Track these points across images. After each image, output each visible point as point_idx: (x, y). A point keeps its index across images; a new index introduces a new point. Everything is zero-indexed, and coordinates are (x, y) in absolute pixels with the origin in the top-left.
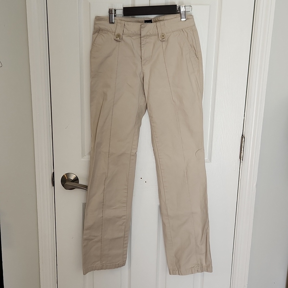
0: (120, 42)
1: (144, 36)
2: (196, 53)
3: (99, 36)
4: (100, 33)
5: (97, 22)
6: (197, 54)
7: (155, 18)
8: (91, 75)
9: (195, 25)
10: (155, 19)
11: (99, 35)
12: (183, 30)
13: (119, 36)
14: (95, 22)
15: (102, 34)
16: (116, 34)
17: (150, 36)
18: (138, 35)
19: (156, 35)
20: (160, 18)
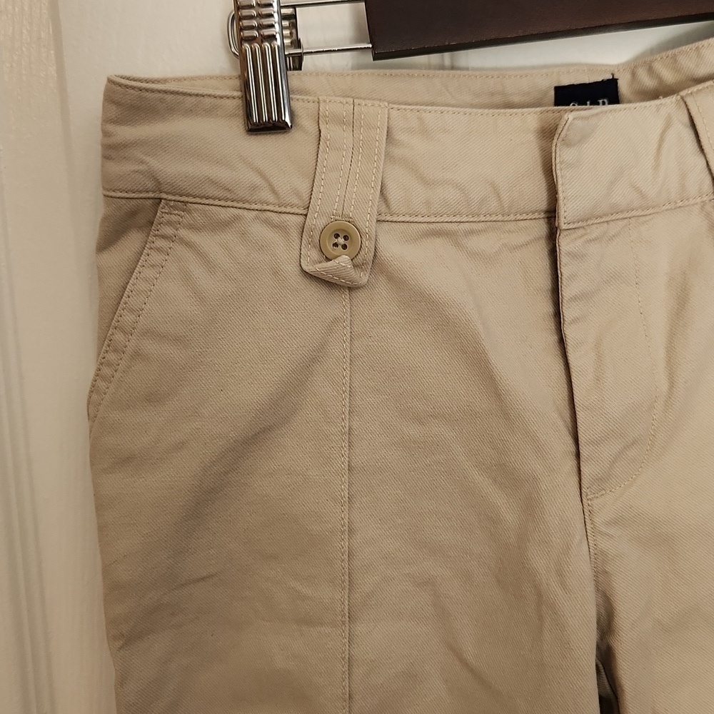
0: (359, 295)
1: (586, 220)
3: (156, 258)
4: (168, 231)
5: (125, 133)
7: (645, 61)
8: (111, 622)
10: (650, 70)
11: (160, 243)
13: (343, 236)
14: (106, 134)
15: (183, 233)
16: (317, 221)
17: (634, 213)
18: (519, 217)
19: (692, 201)
20: (699, 55)
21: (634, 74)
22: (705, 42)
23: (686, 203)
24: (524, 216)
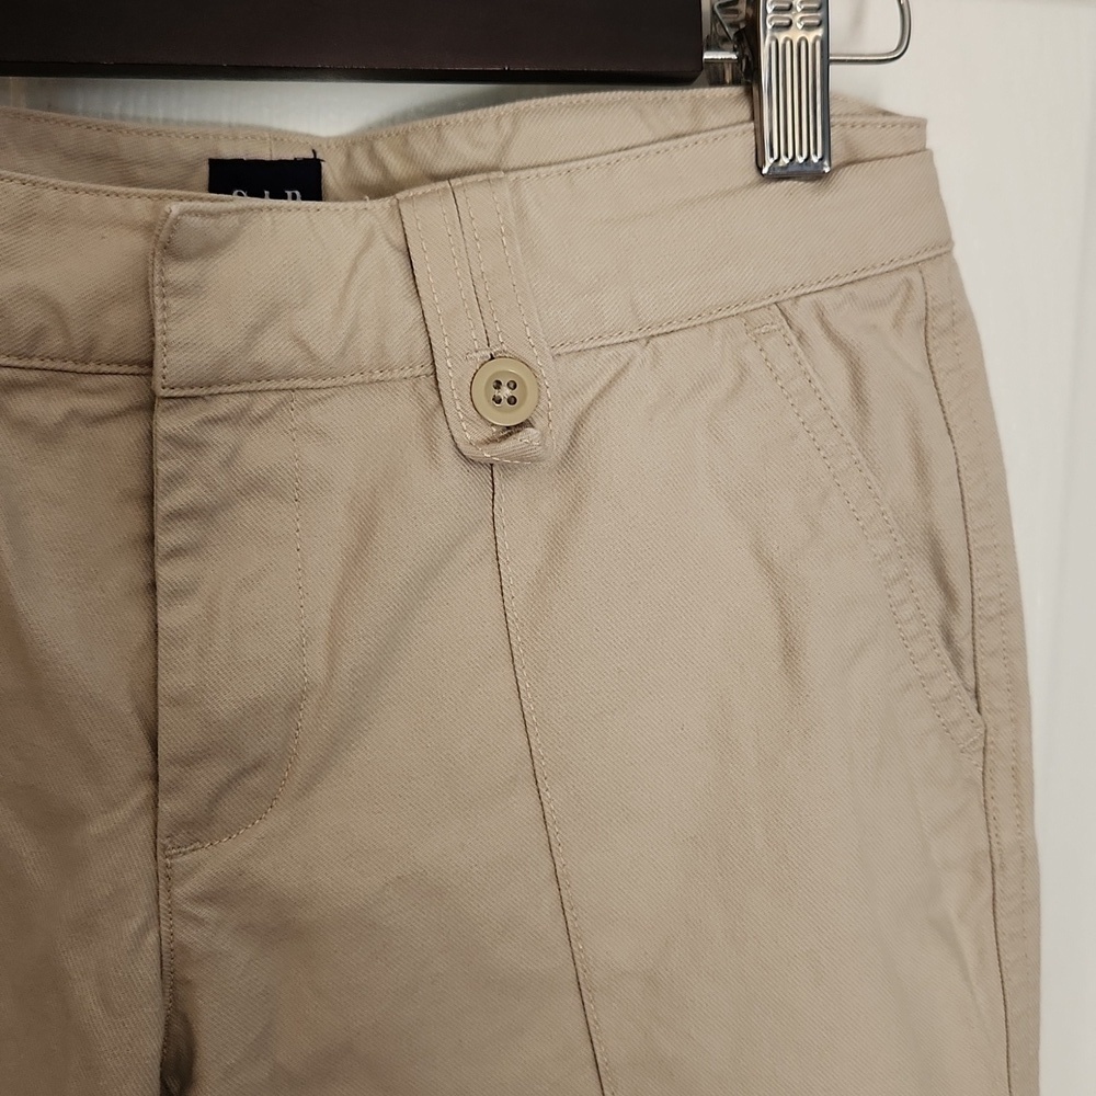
2: (961, 629)
6: (965, 645)
7: (365, 140)
9: (942, 249)
12: (803, 315)
17: (300, 383)
18: (105, 368)
19: (397, 374)
20: (440, 138)
21: (349, 156)
22: (451, 118)
23: (388, 375)
24: (114, 368)
